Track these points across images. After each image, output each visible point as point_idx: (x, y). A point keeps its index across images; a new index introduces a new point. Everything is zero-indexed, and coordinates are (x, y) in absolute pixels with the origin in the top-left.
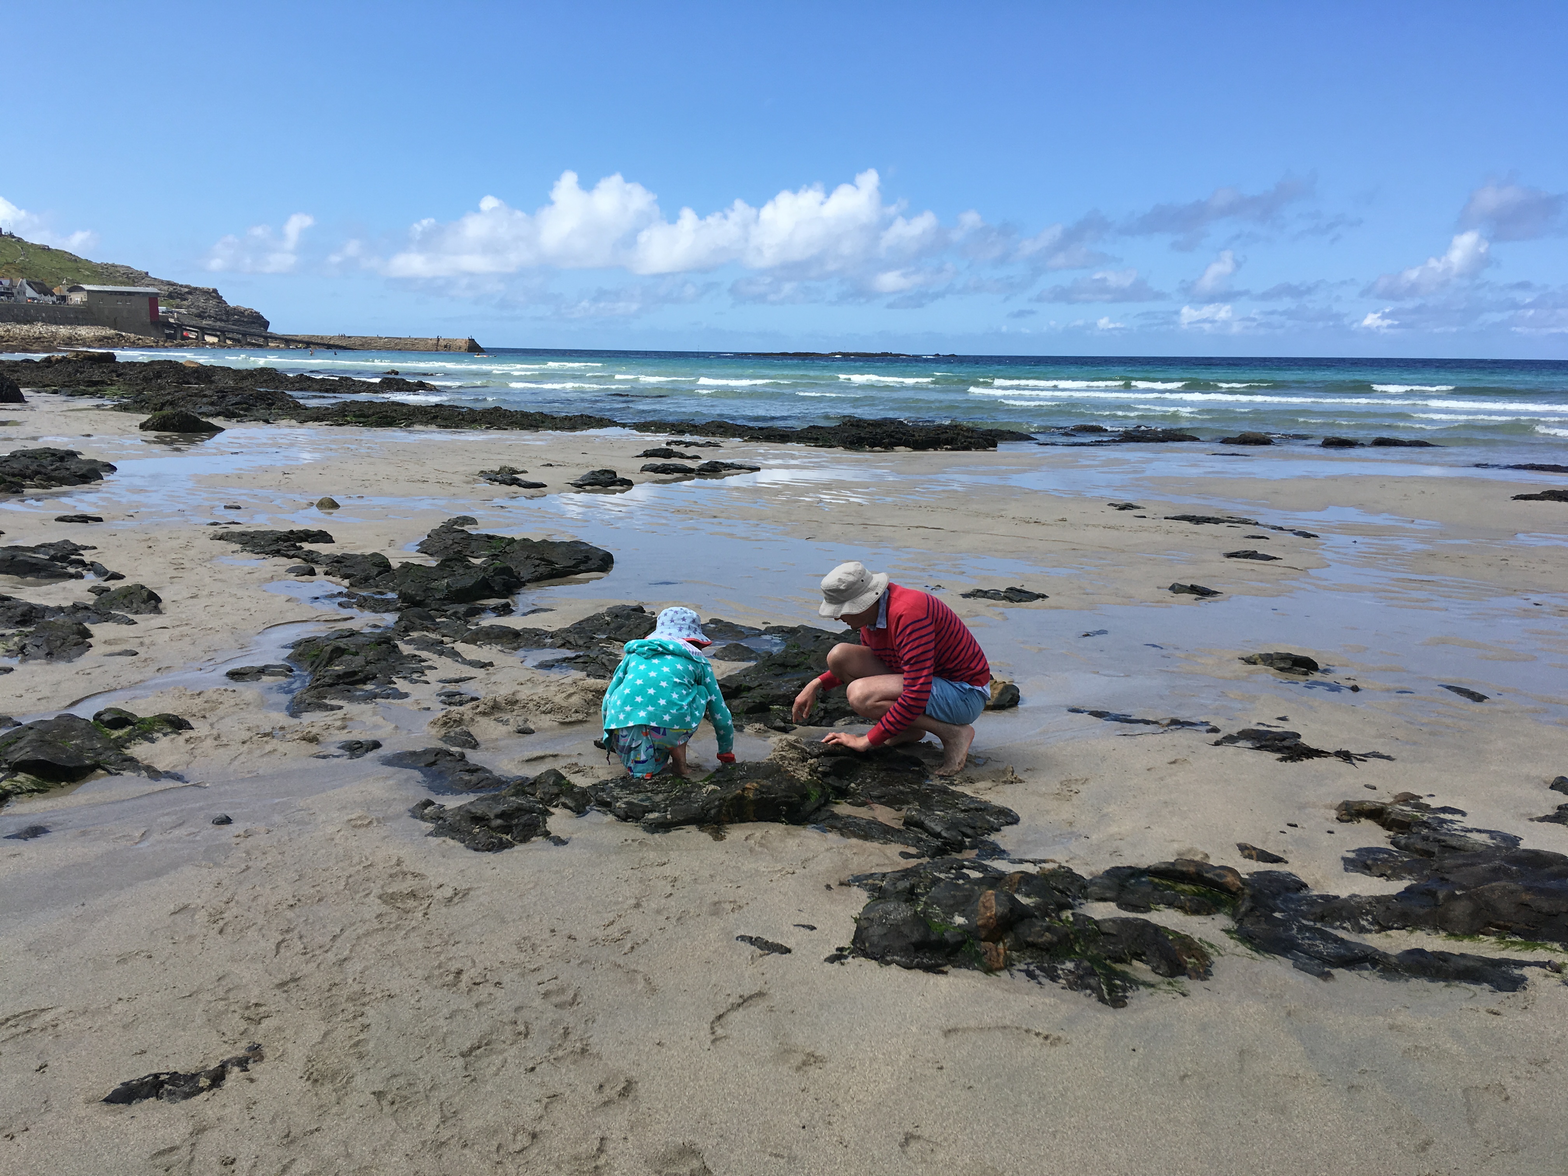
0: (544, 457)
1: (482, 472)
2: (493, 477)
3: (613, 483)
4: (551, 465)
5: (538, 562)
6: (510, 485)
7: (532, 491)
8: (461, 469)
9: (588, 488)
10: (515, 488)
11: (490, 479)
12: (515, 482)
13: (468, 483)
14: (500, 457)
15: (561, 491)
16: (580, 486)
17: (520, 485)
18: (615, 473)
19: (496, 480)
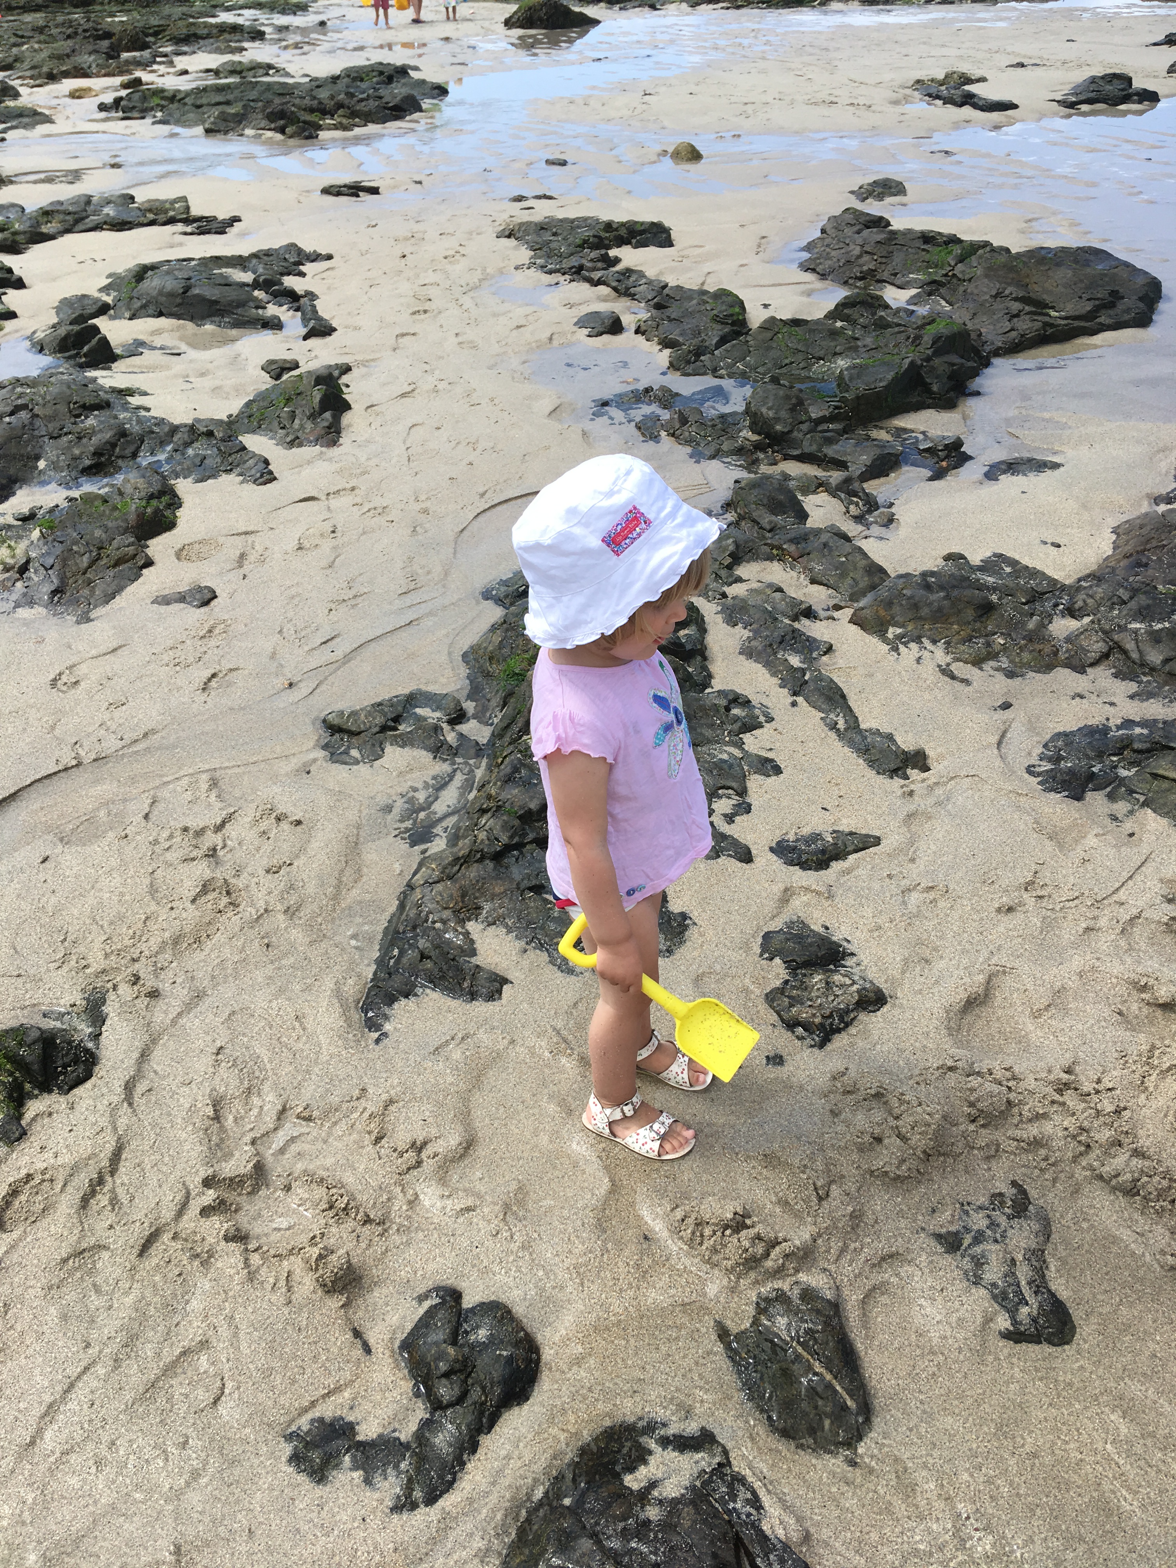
0: (1009, 49)
1: (918, 81)
2: (933, 91)
3: (1126, 99)
4: (1022, 65)
5: (1016, 306)
6: (961, 105)
7: (995, 116)
8: (887, 76)
9: (1085, 108)
10: (967, 111)
11: (930, 95)
12: (969, 100)
13: (896, 103)
14: (945, 51)
15: (1041, 116)
16: (1072, 105)
17: (975, 106)
18: (1129, 80)
19: (938, 97)
